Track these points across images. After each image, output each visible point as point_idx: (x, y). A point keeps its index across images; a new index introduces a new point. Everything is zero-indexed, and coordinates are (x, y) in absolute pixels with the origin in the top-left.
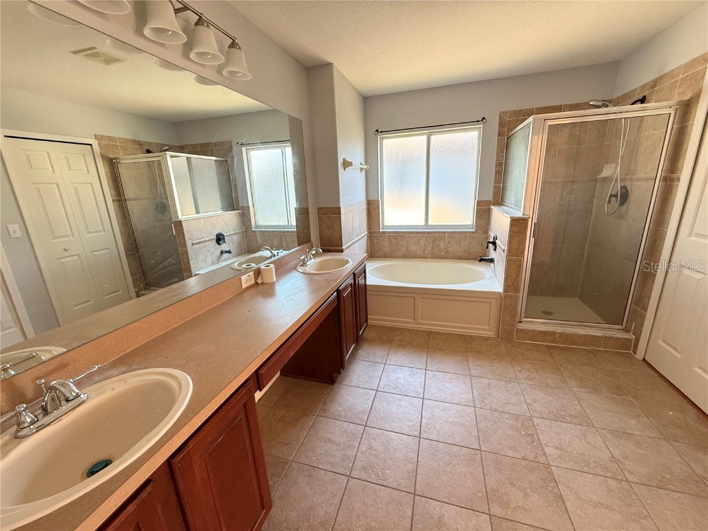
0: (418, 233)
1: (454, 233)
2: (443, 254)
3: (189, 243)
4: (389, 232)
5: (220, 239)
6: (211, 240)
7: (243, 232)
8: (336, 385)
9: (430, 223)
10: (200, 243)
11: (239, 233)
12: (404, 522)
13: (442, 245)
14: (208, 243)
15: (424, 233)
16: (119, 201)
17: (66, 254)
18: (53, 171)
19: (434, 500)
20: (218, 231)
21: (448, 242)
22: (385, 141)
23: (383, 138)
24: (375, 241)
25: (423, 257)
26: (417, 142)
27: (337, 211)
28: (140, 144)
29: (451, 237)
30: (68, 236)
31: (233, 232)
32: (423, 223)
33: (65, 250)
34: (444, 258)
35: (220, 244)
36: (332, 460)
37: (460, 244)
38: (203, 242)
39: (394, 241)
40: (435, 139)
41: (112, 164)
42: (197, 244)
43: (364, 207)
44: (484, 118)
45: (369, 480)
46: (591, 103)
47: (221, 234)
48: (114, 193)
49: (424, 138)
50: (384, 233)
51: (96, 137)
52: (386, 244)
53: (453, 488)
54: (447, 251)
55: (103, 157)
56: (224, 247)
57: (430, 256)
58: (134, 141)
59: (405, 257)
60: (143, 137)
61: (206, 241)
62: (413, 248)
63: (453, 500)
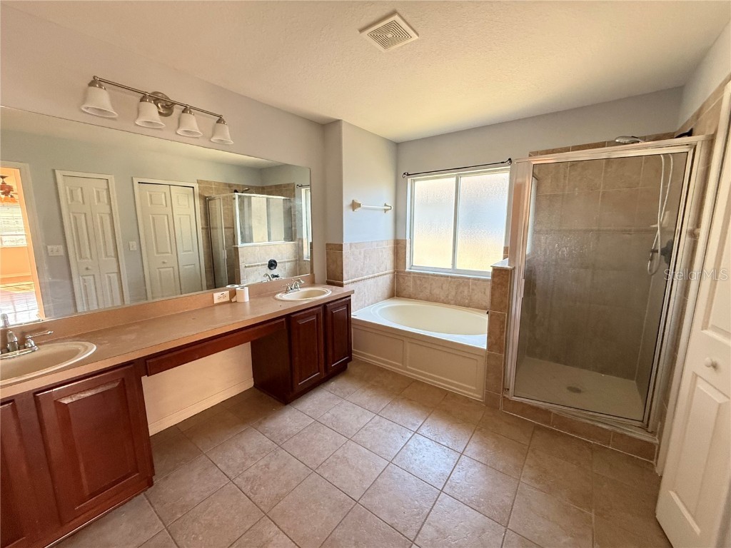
0: (442, 276)
1: (479, 279)
2: (467, 301)
3: (242, 265)
4: (414, 273)
5: (272, 264)
6: (263, 265)
7: (296, 260)
8: (288, 406)
9: (458, 267)
10: (252, 266)
11: (292, 261)
12: (238, 531)
13: (466, 293)
14: (260, 267)
15: (448, 277)
16: (207, 229)
17: (165, 265)
18: (166, 206)
19: (275, 524)
20: (272, 258)
21: (473, 290)
22: (417, 183)
23: (414, 180)
24: (401, 280)
25: (446, 302)
26: (445, 184)
27: (340, 247)
28: (230, 186)
29: (475, 284)
30: (168, 253)
31: (286, 260)
32: (450, 267)
33: (164, 263)
34: (468, 306)
35: (270, 268)
36: (230, 463)
37: (485, 293)
38: (255, 266)
39: (418, 282)
40: (465, 180)
41: (206, 201)
42: (249, 267)
43: (391, 245)
44: (510, 159)
45: (243, 489)
46: (617, 141)
47: (275, 261)
48: (204, 222)
49: (454, 179)
50: (410, 273)
51: (198, 182)
52: (411, 284)
53: (301, 523)
54: (471, 299)
55: (200, 196)
56: (275, 272)
57: (452, 302)
58: (226, 184)
59: (428, 300)
60: (233, 181)
61: (258, 265)
62: (436, 291)
63: (291, 533)
